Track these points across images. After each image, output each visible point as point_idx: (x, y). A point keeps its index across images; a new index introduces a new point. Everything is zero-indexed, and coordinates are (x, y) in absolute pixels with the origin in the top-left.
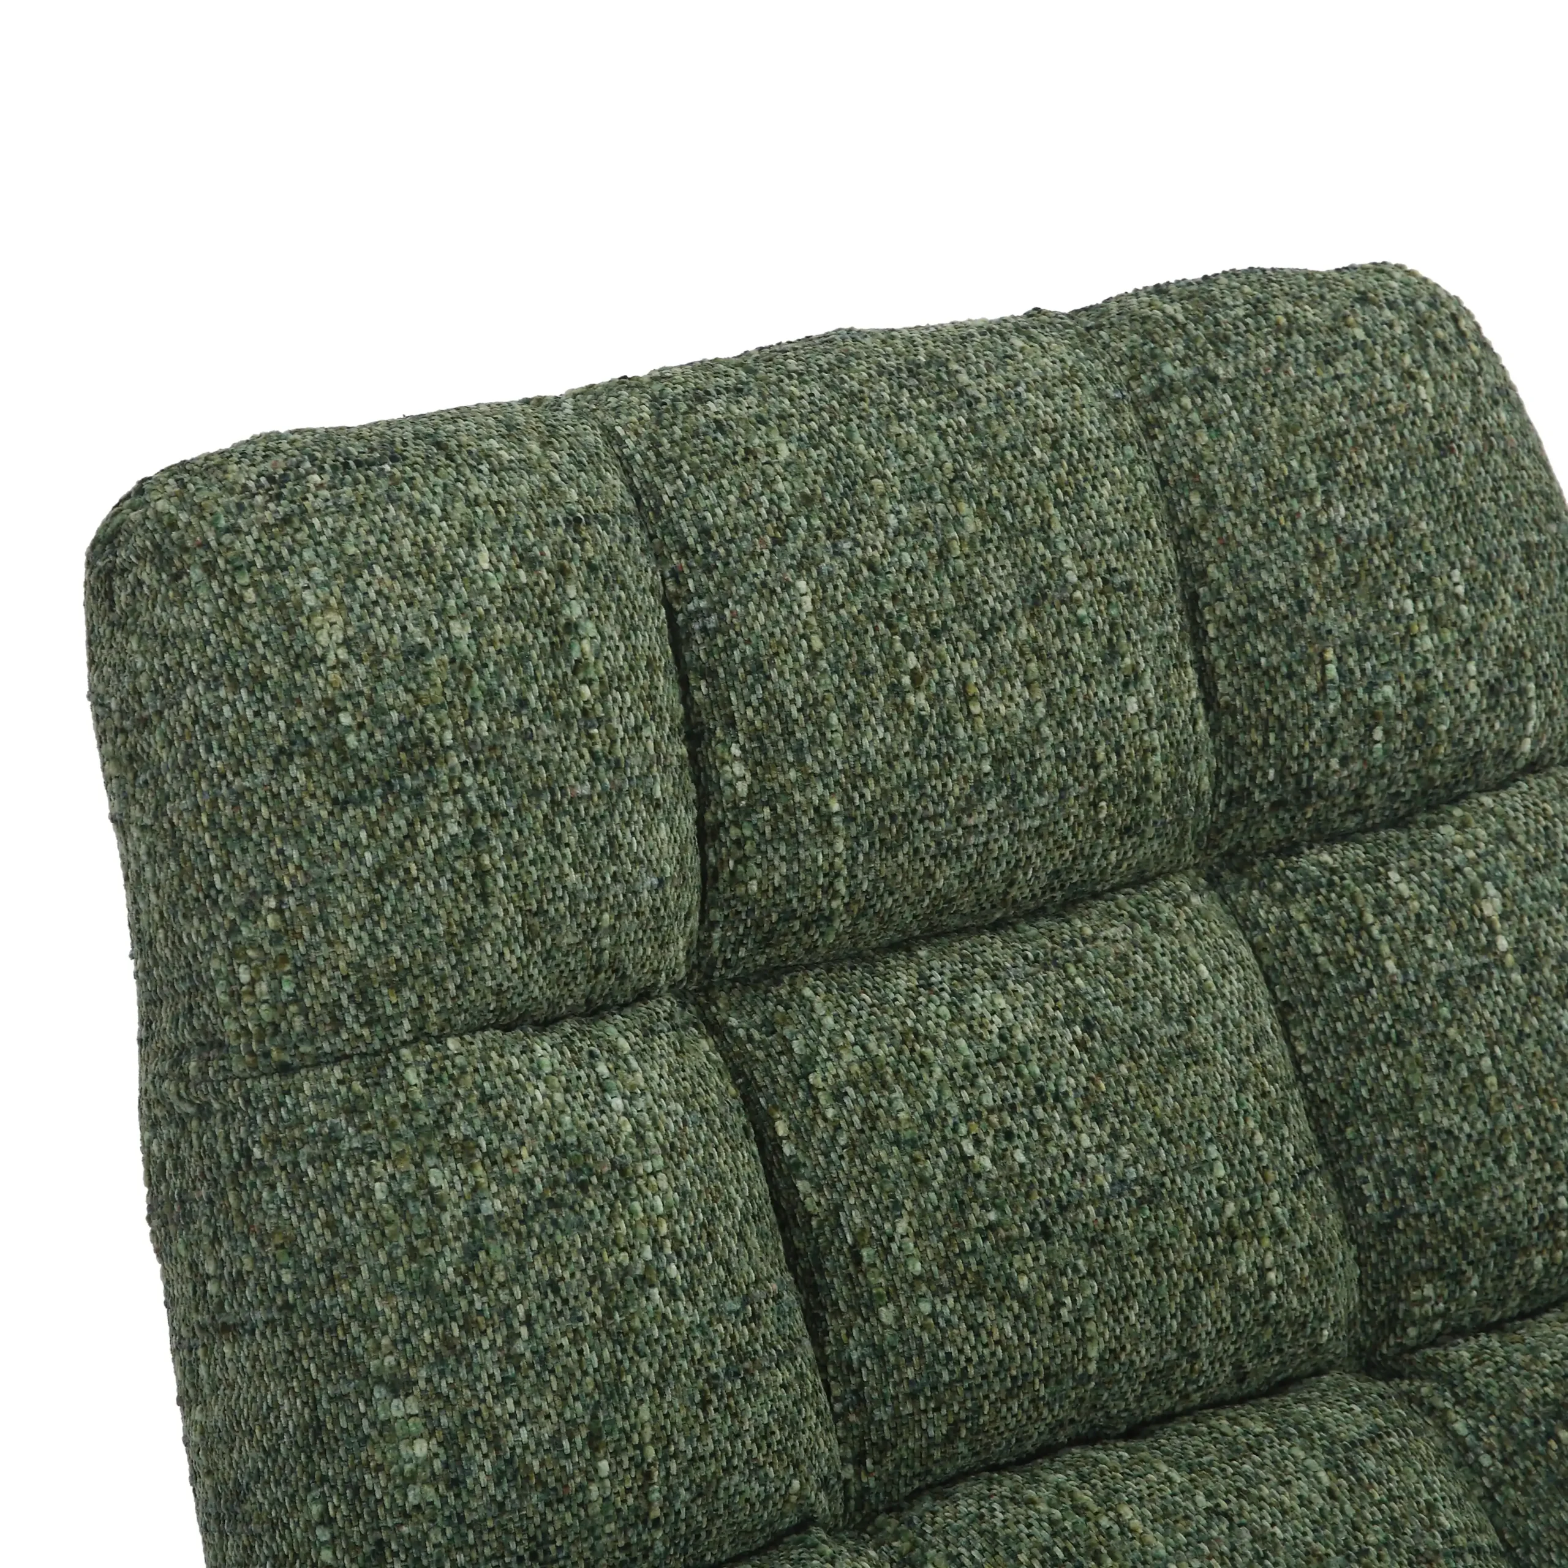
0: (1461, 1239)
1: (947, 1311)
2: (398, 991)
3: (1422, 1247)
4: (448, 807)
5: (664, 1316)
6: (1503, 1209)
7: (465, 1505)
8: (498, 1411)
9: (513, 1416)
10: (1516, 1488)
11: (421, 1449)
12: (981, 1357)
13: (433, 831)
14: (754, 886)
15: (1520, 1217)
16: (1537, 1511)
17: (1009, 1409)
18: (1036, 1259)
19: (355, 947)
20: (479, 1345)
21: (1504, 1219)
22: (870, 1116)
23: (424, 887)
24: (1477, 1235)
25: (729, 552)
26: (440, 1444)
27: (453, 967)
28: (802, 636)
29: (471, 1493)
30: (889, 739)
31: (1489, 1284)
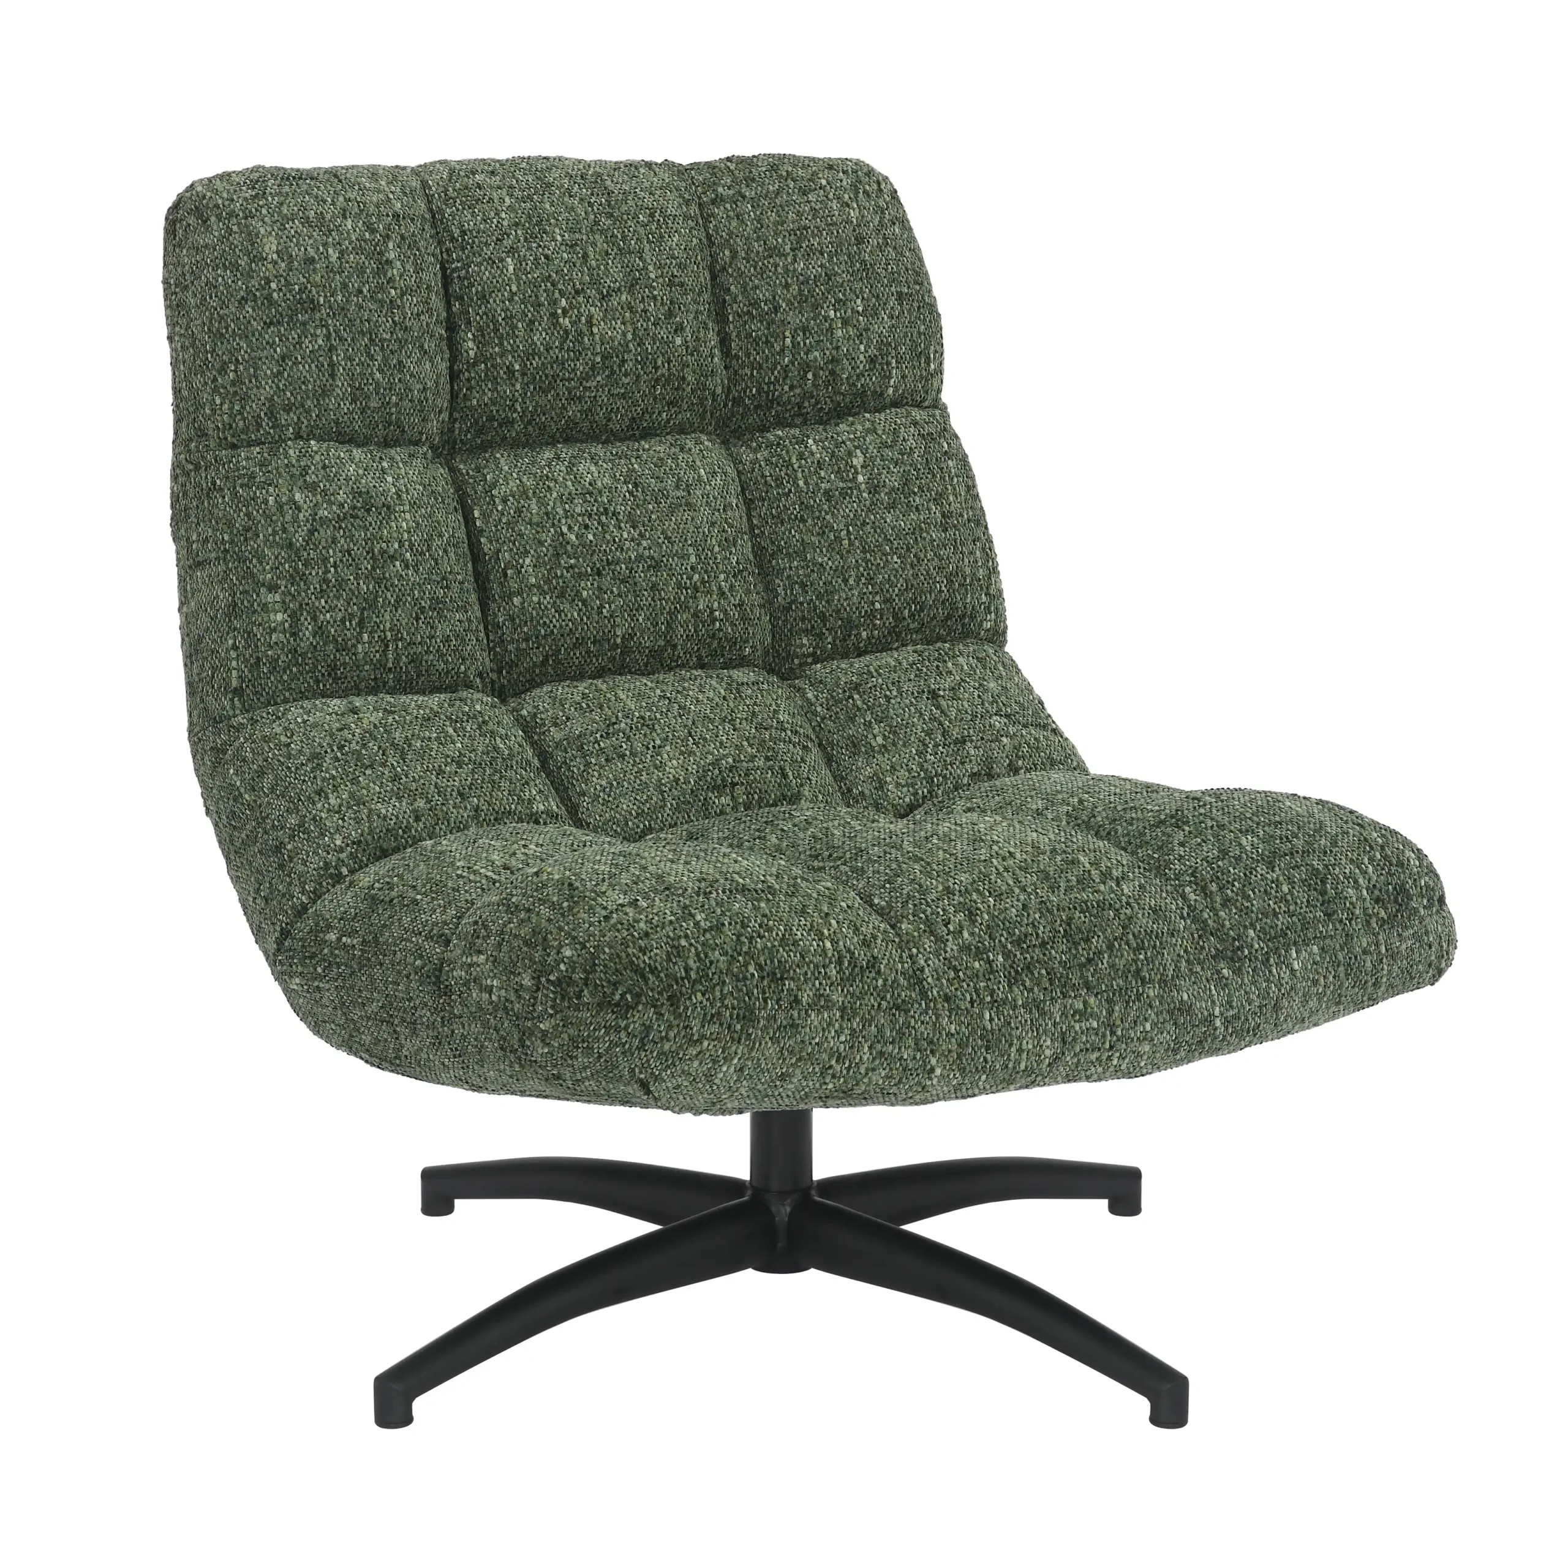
0: (823, 617)
1: (545, 602)
2: (288, 414)
3: (803, 619)
4: (319, 332)
5: (401, 576)
6: (845, 604)
7: (298, 645)
8: (317, 604)
9: (324, 607)
10: (831, 721)
11: (280, 617)
12: (561, 626)
13: (310, 342)
14: (475, 402)
15: (854, 609)
17: (575, 654)
18: (592, 584)
19: (268, 390)
20: (310, 574)
21: (845, 610)
22: (519, 511)
23: (304, 366)
24: (831, 615)
25: (474, 242)
26: (289, 616)
27: (315, 406)
28: (507, 285)
29: (301, 640)
30: (548, 338)
31: (838, 642)
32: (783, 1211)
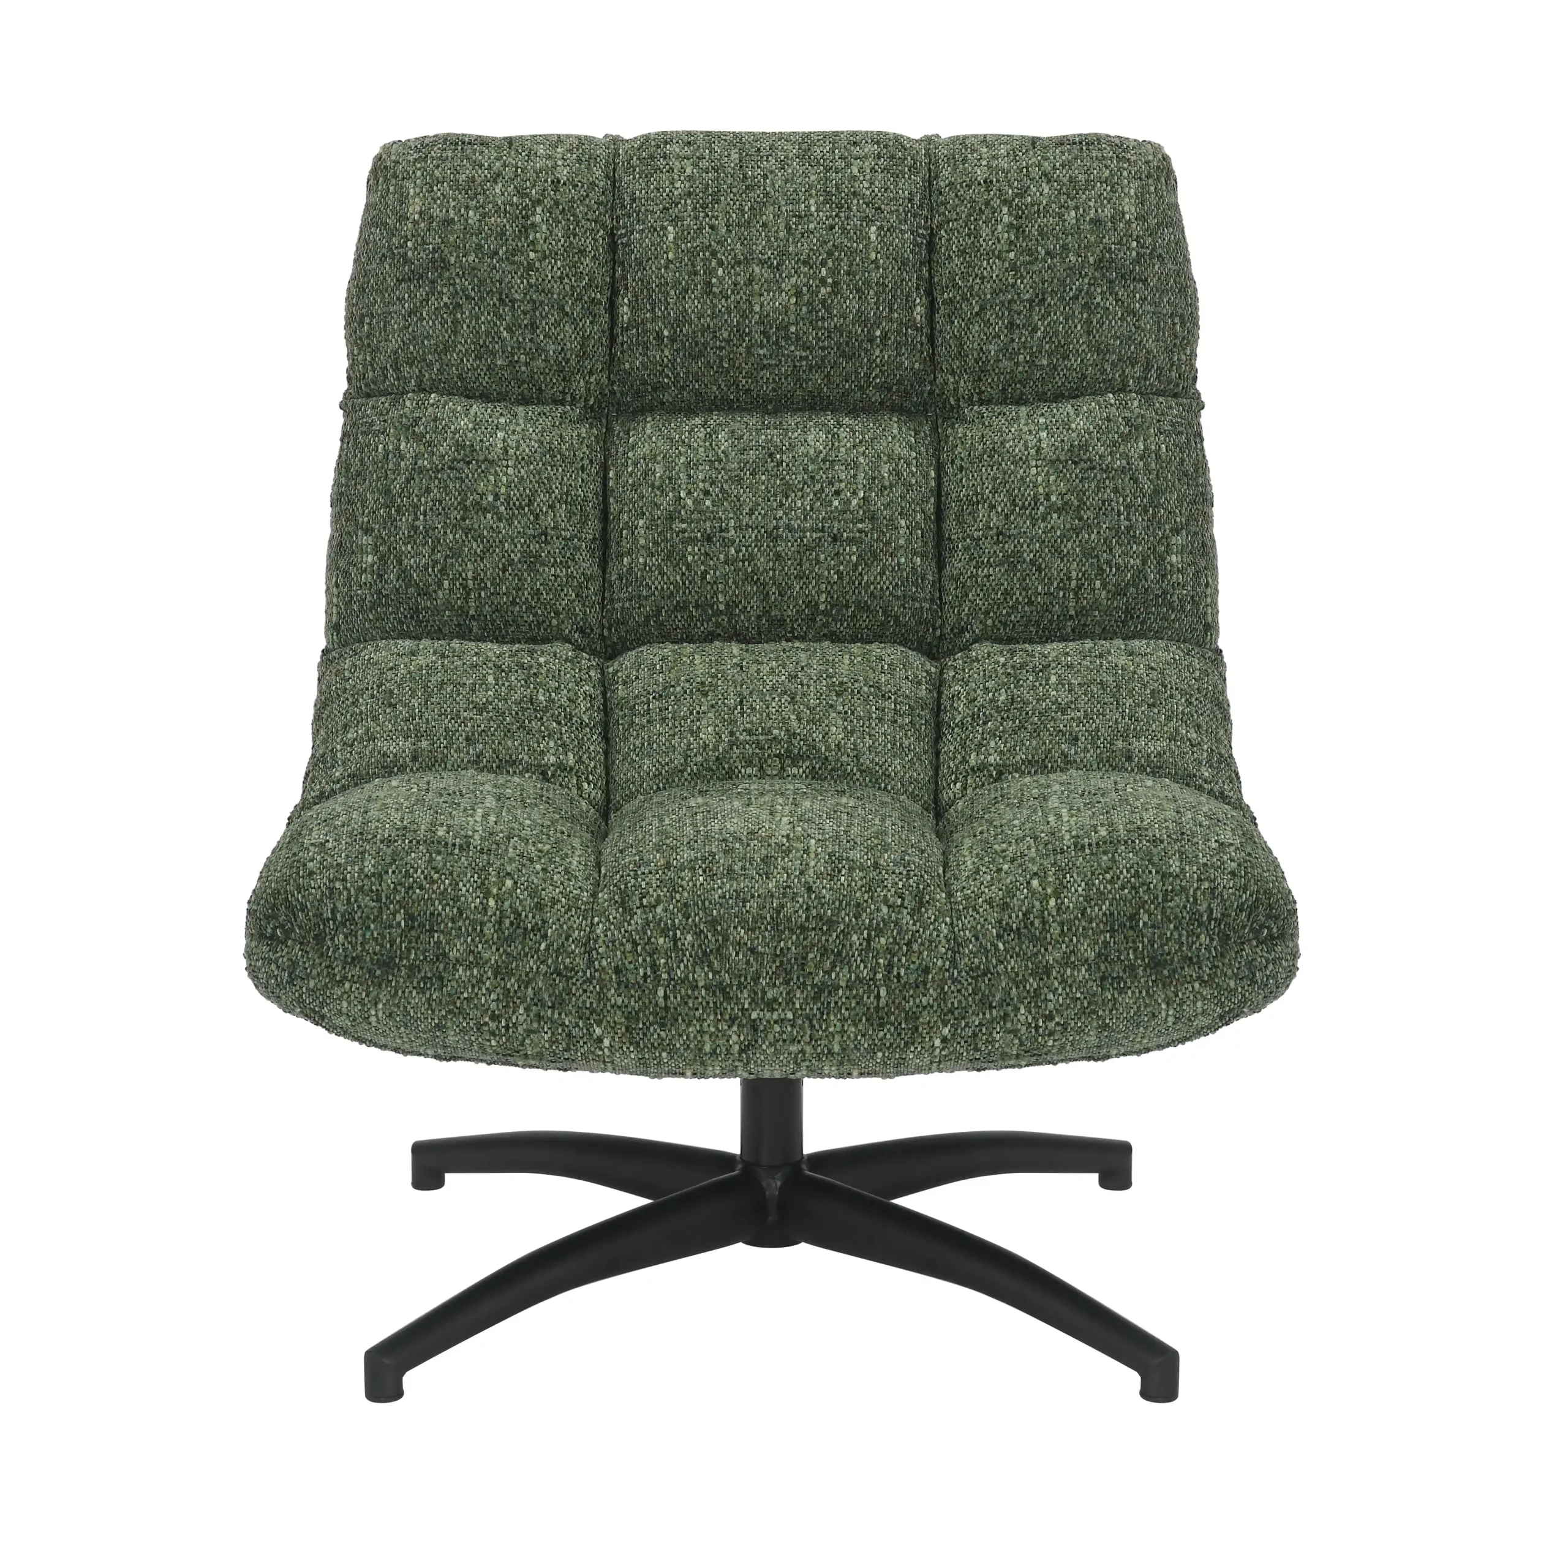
1: (651, 564)
2: (411, 367)
4: (445, 290)
5: (492, 527)
7: (383, 587)
8: (403, 549)
9: (409, 552)
11: (370, 558)
12: (662, 588)
13: (437, 299)
14: (627, 366)
17: (676, 617)
18: (699, 550)
19: (393, 344)
20: (401, 520)
22: (646, 474)
23: (428, 322)
25: (640, 211)
26: (378, 559)
27: (436, 361)
28: (665, 252)
29: (386, 582)
30: (699, 307)
32: (774, 1186)
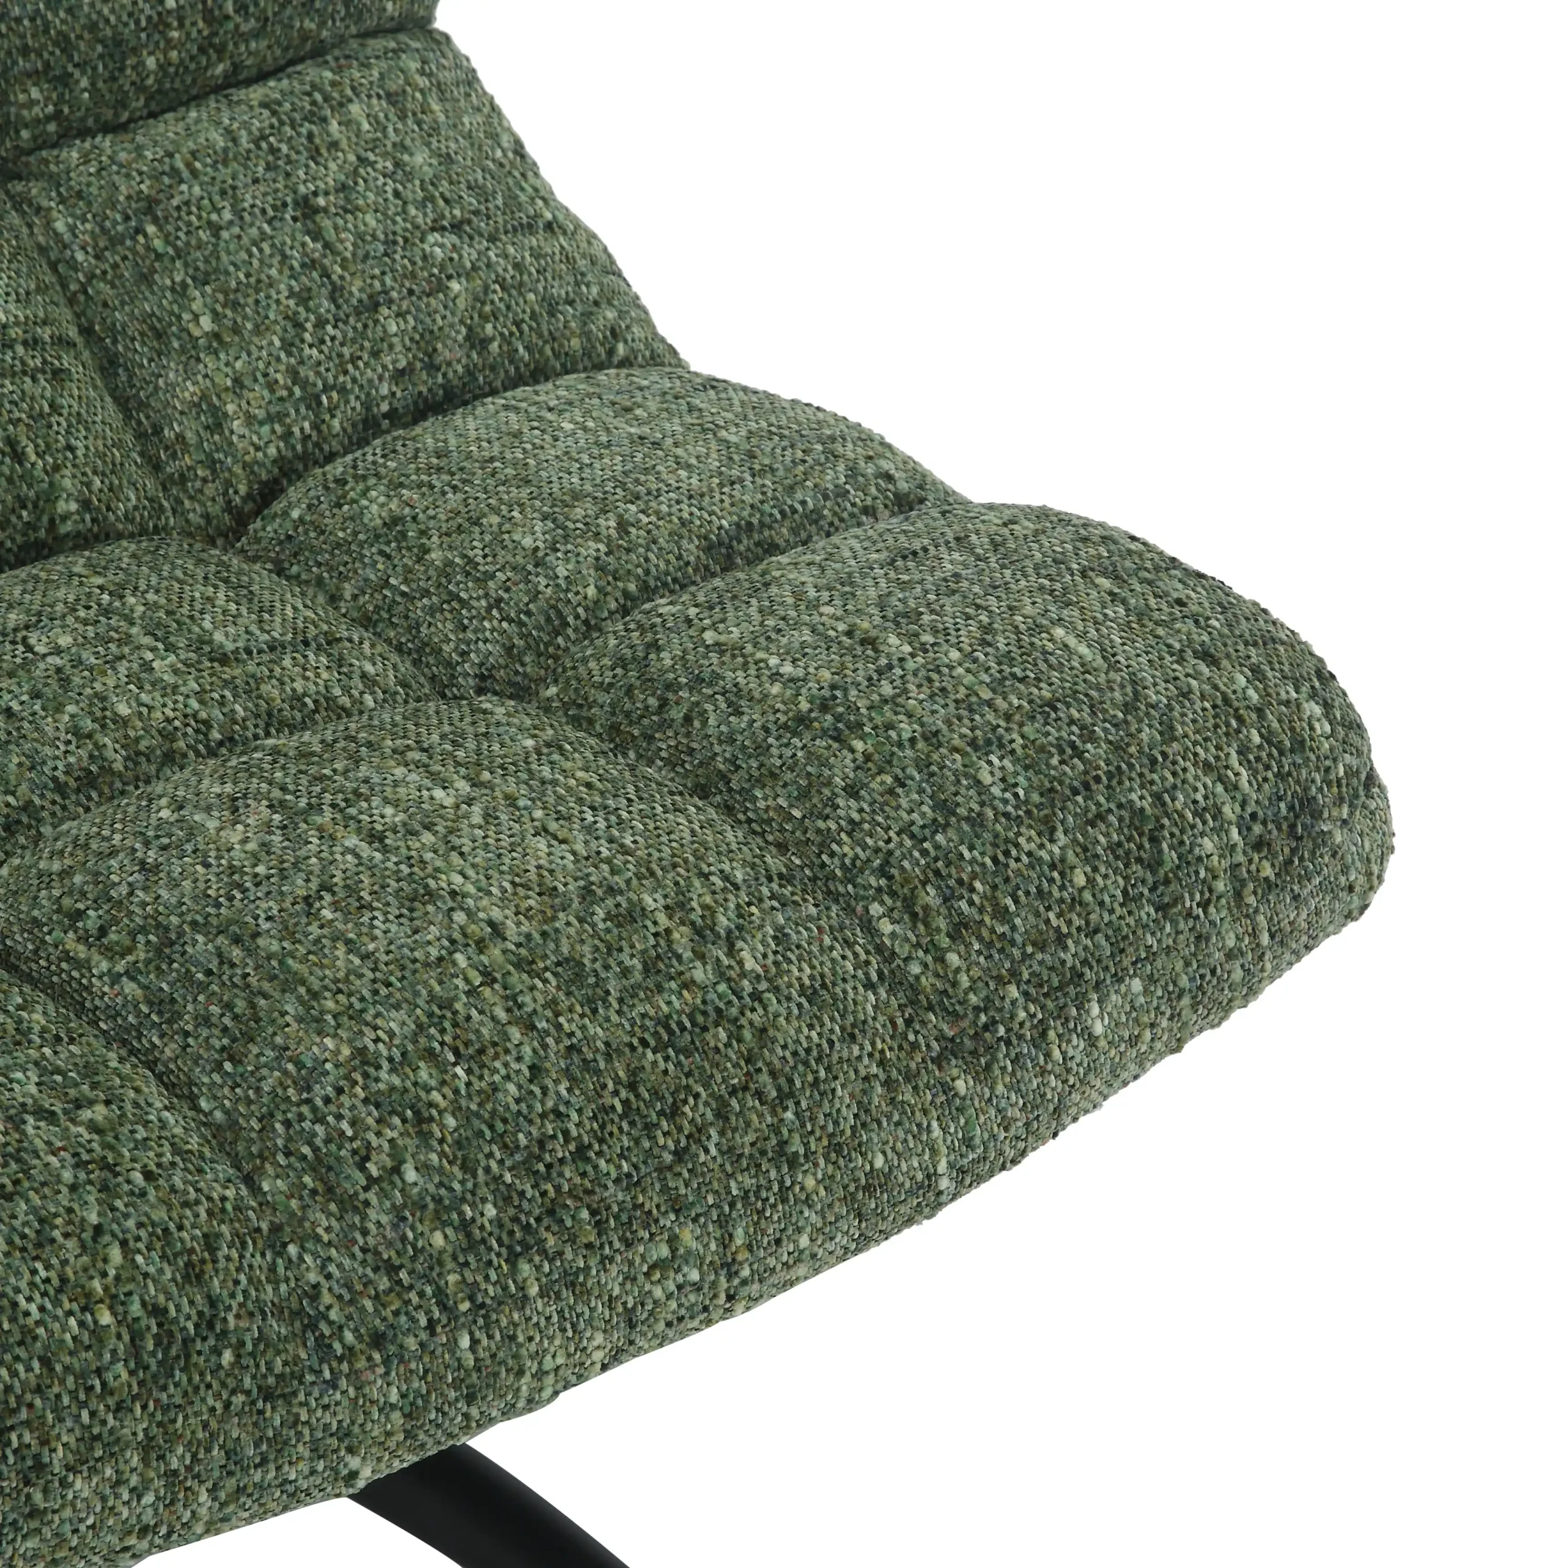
0: (64, 43)
3: (25, 51)
6: (106, 11)
10: (106, 282)
15: (125, 18)
16: (123, 303)
21: (107, 21)
24: (79, 37)
31: (100, 84)
